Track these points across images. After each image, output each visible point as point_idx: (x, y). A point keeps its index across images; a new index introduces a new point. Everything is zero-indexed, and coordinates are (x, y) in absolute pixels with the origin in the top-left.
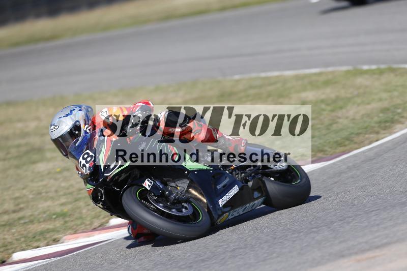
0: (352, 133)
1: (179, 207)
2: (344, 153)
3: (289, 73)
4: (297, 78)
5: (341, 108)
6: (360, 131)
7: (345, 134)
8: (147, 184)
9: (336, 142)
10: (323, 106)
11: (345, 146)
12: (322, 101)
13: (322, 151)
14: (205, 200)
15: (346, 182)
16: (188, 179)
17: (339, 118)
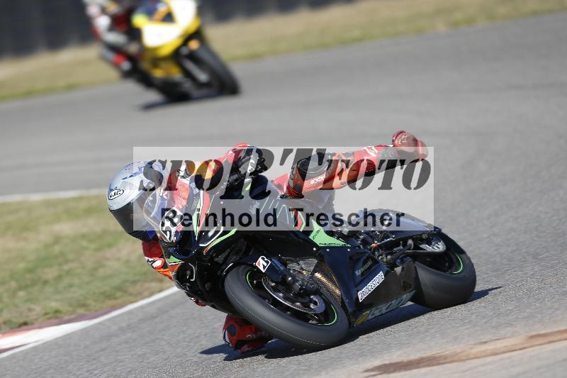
0: (126, 281)
1: (307, 300)
2: (114, 308)
3: (36, 197)
4: (48, 204)
5: (110, 246)
6: (137, 278)
7: (116, 281)
8: (261, 264)
9: (103, 293)
10: (84, 243)
11: (116, 299)
12: (84, 236)
13: (84, 305)
14: (338, 292)
15: (117, 349)
16: (316, 259)
17: (107, 259)
